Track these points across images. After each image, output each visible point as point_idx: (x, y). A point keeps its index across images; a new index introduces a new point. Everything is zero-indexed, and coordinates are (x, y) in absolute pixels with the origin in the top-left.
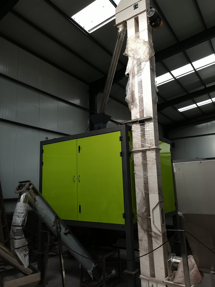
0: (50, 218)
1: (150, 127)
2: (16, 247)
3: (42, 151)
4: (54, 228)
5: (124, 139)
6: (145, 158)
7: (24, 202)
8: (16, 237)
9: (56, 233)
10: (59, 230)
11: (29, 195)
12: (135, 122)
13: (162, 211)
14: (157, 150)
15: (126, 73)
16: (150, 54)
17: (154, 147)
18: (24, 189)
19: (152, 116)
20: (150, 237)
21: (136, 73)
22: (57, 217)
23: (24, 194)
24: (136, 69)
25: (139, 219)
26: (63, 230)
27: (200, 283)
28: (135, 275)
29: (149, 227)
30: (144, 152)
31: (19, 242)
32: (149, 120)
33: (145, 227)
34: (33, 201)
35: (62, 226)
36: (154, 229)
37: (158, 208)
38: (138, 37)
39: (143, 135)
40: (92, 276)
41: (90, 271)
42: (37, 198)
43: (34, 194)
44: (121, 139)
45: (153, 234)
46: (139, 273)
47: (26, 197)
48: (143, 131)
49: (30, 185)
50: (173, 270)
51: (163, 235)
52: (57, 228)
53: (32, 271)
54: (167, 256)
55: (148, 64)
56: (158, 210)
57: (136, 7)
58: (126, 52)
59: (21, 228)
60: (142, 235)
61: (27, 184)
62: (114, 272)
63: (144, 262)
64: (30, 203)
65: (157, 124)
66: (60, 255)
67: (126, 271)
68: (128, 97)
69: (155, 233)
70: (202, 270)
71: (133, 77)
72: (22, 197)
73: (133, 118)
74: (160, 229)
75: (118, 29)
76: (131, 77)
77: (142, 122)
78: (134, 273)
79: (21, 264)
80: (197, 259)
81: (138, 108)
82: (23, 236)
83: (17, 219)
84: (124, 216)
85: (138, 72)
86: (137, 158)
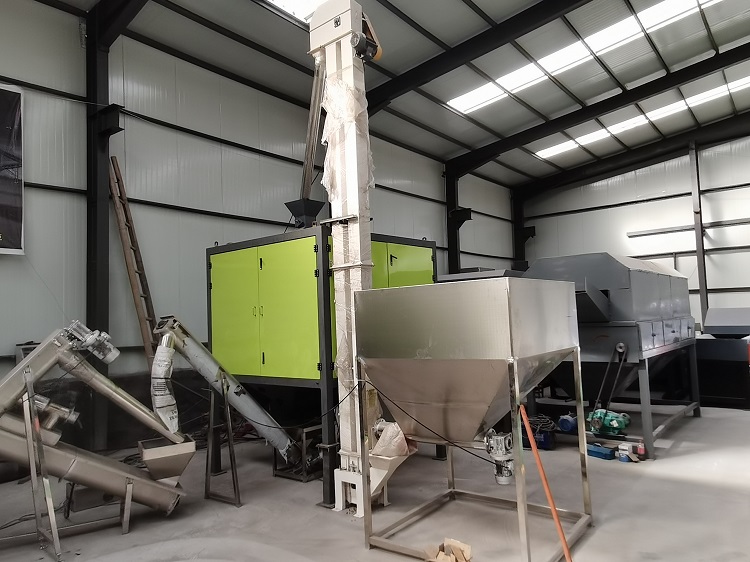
0: (210, 371)
1: (354, 229)
2: (158, 406)
3: (209, 266)
4: (218, 384)
5: (321, 249)
6: (347, 279)
7: (168, 345)
8: (157, 393)
9: (221, 393)
10: (225, 387)
11: (175, 337)
12: (336, 222)
14: (365, 268)
15: (324, 139)
17: (360, 263)
18: (166, 328)
20: (352, 396)
21: (337, 140)
22: (221, 369)
23: (168, 335)
25: (339, 371)
26: (233, 388)
31: (162, 398)
32: (353, 219)
34: (180, 345)
35: (230, 383)
38: (341, 77)
39: (346, 243)
41: (283, 452)
42: (187, 340)
43: (182, 336)
44: (316, 249)
46: (339, 446)
47: (170, 338)
48: (346, 236)
49: (175, 321)
52: (223, 384)
53: (183, 439)
57: (337, 23)
59: (164, 381)
60: (342, 393)
61: (171, 321)
63: (345, 431)
64: (176, 348)
67: (320, 444)
71: (334, 146)
72: (165, 339)
73: (334, 215)
75: (314, 59)
76: (330, 146)
77: (345, 222)
78: (331, 446)
79: (167, 429)
81: (340, 196)
82: (167, 392)
83: (158, 368)
84: (320, 367)
86: (339, 279)
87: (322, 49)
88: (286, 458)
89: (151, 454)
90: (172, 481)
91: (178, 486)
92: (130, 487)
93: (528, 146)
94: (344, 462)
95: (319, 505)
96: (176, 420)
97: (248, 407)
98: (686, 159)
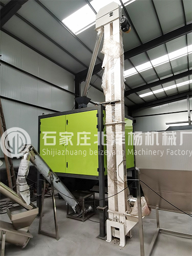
0: (45, 171)
1: (119, 108)
2: (21, 191)
3: (40, 123)
4: (49, 178)
5: (100, 115)
6: (114, 130)
7: (27, 159)
8: (21, 184)
9: (50, 181)
10: (52, 179)
11: (30, 155)
12: (106, 104)
13: (125, 167)
14: (123, 124)
15: (102, 67)
16: (121, 53)
17: (121, 122)
18: (26, 150)
19: (120, 99)
20: (116, 184)
21: (110, 67)
22: (51, 170)
23: (27, 154)
24: (110, 64)
25: (108, 172)
26: (55, 179)
27: (149, 215)
29: (116, 178)
30: (114, 125)
31: (23, 187)
32: (118, 102)
33: (113, 178)
34: (33, 159)
35: (54, 176)
36: (118, 179)
37: (122, 164)
38: (112, 39)
39: (113, 113)
41: (73, 207)
42: (36, 156)
43: (34, 154)
44: (98, 115)
45: (118, 182)
46: (107, 208)
47: (28, 156)
48: (113, 110)
49: (31, 147)
50: (130, 207)
51: (125, 183)
53: (32, 207)
54: (126, 197)
55: (119, 59)
56: (122, 166)
57: (111, 14)
58: (103, 50)
59: (25, 177)
60: (110, 183)
62: (90, 208)
63: (111, 201)
64: (31, 160)
66: (52, 196)
67: (98, 207)
68: (103, 85)
69: (119, 182)
70: (150, 206)
71: (108, 69)
72: (25, 156)
73: (107, 100)
74: (123, 179)
75: (97, 32)
76: (106, 69)
77: (113, 103)
78: (104, 208)
79: (25, 202)
80: (147, 199)
81: (111, 93)
82: (26, 183)
83: (22, 171)
84: (98, 170)
86: (109, 130)
87: (102, 27)
88: (75, 211)
89: (17, 216)
90: (25, 229)
91: (28, 232)
92: (4, 236)
93: (137, 93)
94: (110, 216)
95: (98, 237)
96: (29, 197)
97: (60, 188)
98: (186, 100)
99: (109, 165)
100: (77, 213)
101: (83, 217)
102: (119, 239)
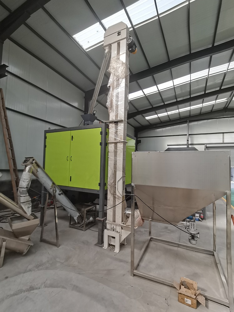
0: (48, 184)
1: (121, 127)
2: (22, 202)
3: (45, 138)
4: (52, 190)
5: (103, 133)
6: (116, 147)
7: (29, 171)
8: (22, 195)
9: (52, 194)
10: (55, 192)
11: (33, 168)
12: (111, 122)
13: (124, 183)
14: (125, 143)
15: (108, 86)
16: (126, 73)
17: (123, 141)
18: (28, 163)
19: (123, 119)
20: (115, 198)
21: (115, 86)
22: (54, 183)
23: (29, 166)
24: (115, 84)
25: (109, 187)
26: (58, 192)
27: (142, 226)
28: (103, 221)
29: (115, 192)
30: (116, 143)
31: (24, 198)
32: (121, 121)
33: (112, 192)
34: (35, 172)
35: (57, 189)
36: (117, 193)
37: (122, 180)
38: (119, 59)
39: (116, 132)
40: (77, 221)
41: (75, 218)
42: (39, 170)
43: (36, 167)
44: (101, 133)
45: (117, 197)
46: (106, 219)
47: (30, 168)
48: (116, 129)
49: (33, 160)
50: (127, 218)
51: (123, 197)
52: (54, 190)
53: (34, 218)
54: (124, 209)
55: (124, 80)
56: (121, 182)
57: (119, 34)
58: (109, 69)
59: (26, 189)
60: (110, 196)
61: (31, 160)
62: (91, 219)
63: (110, 213)
64: (33, 173)
65: (126, 125)
66: (54, 208)
67: (98, 218)
68: (108, 104)
69: (118, 196)
70: (144, 218)
71: (113, 89)
72: (27, 168)
73: (111, 119)
74: (121, 194)
75: (105, 50)
76: (111, 89)
77: (116, 123)
78: (102, 219)
79: (26, 213)
80: (142, 213)
81: (114, 112)
82: (27, 195)
83: (23, 183)
84: (100, 184)
85: (117, 85)
86: (111, 147)
87: (110, 45)
89: (18, 225)
90: (26, 238)
91: (29, 240)
92: (4, 243)
93: (143, 115)
94: (108, 226)
95: (96, 245)
96: (30, 209)
97: (63, 200)
98: (186, 125)
99: (110, 180)
100: (78, 223)
101: (84, 227)
102: (114, 246)
